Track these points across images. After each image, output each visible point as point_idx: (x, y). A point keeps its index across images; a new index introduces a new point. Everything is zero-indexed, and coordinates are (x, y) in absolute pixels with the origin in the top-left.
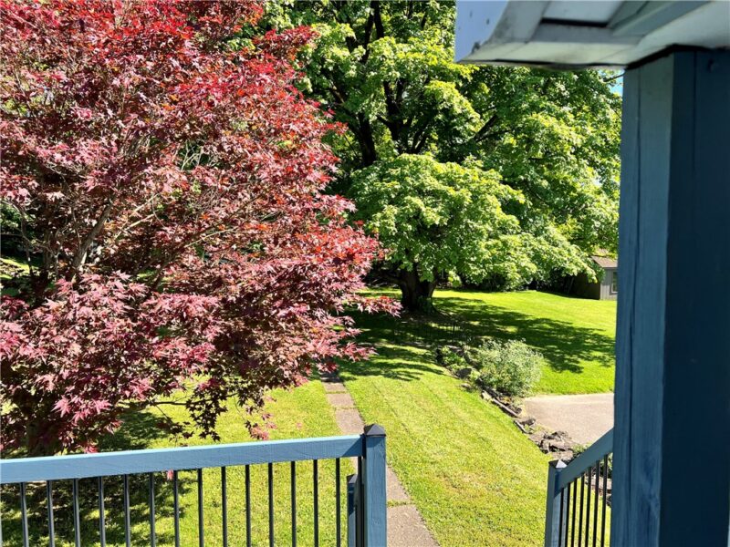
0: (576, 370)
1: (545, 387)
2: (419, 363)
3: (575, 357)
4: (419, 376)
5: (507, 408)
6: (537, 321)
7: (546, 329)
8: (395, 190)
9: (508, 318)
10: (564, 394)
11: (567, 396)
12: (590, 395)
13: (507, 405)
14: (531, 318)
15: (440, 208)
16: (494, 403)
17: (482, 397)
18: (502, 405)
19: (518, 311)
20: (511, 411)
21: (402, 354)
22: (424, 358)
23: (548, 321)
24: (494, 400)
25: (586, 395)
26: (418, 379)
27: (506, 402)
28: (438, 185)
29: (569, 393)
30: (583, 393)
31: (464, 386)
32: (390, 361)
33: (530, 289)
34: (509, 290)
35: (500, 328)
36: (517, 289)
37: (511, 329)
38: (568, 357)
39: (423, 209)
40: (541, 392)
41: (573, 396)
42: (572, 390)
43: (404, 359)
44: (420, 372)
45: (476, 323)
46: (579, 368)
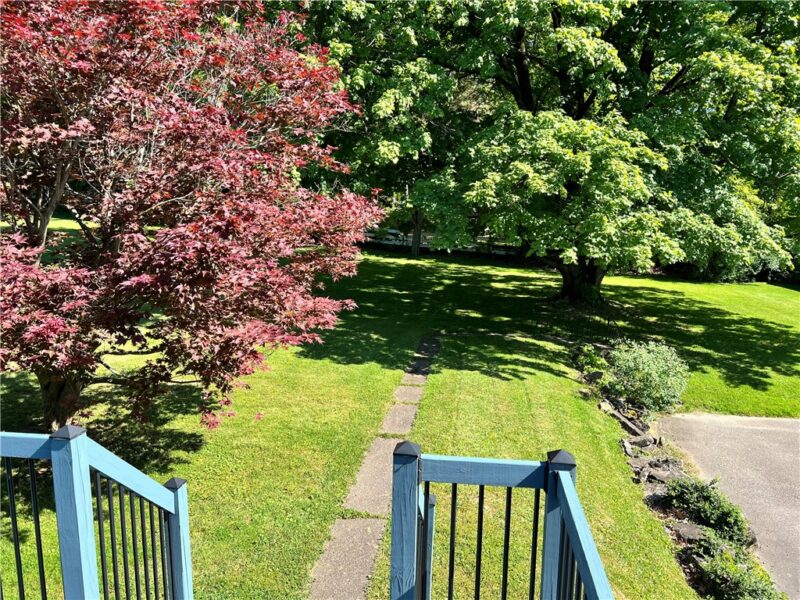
0: (759, 385)
1: (709, 403)
2: (542, 362)
3: (768, 370)
4: (525, 376)
5: (629, 424)
6: (743, 321)
7: (747, 332)
8: (504, 154)
9: (702, 315)
10: (732, 413)
11: (736, 418)
12: (768, 419)
13: (630, 420)
14: (735, 317)
15: (552, 174)
16: (613, 415)
17: (600, 407)
18: (623, 419)
19: (721, 308)
20: (633, 427)
21: (530, 350)
22: (555, 357)
23: (757, 322)
24: (616, 413)
25: (764, 418)
26: (522, 379)
27: (630, 416)
28: (556, 148)
29: (740, 414)
30: (760, 416)
31: (581, 392)
32: (508, 357)
33: (757, 281)
34: (727, 281)
35: (682, 327)
36: (739, 280)
37: (697, 329)
38: (756, 369)
39: (531, 175)
40: (702, 408)
41: (745, 418)
42: (746, 410)
43: (526, 356)
44: (532, 370)
45: (653, 319)
46: (766, 384)
